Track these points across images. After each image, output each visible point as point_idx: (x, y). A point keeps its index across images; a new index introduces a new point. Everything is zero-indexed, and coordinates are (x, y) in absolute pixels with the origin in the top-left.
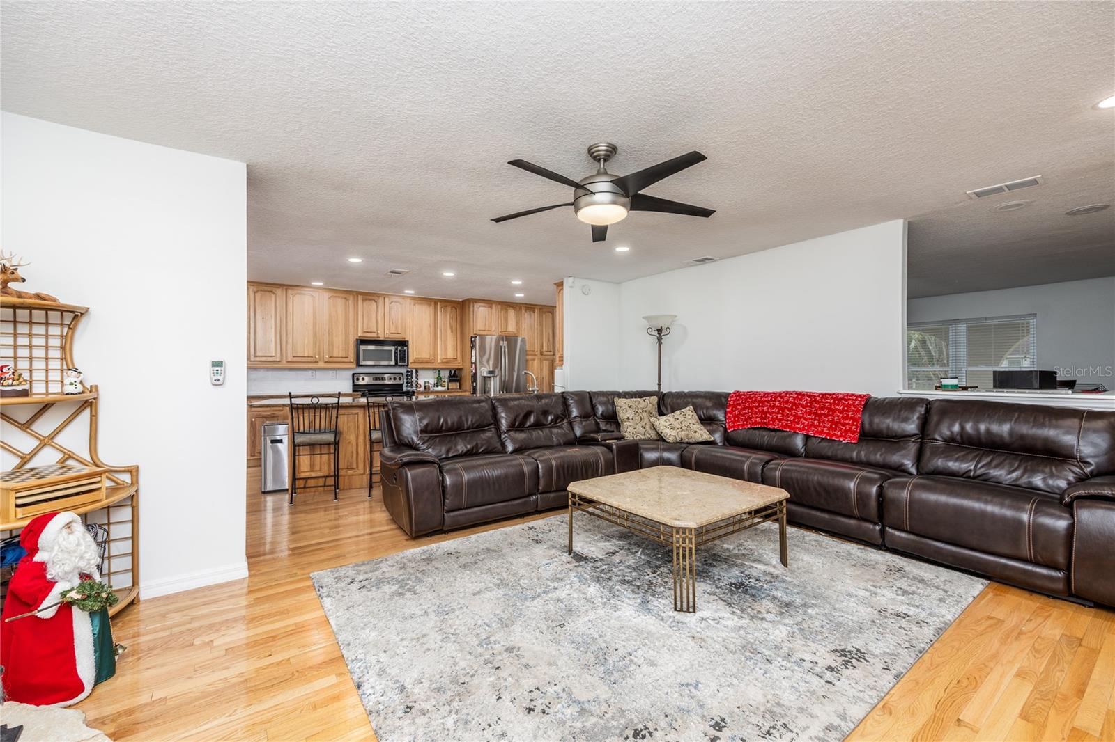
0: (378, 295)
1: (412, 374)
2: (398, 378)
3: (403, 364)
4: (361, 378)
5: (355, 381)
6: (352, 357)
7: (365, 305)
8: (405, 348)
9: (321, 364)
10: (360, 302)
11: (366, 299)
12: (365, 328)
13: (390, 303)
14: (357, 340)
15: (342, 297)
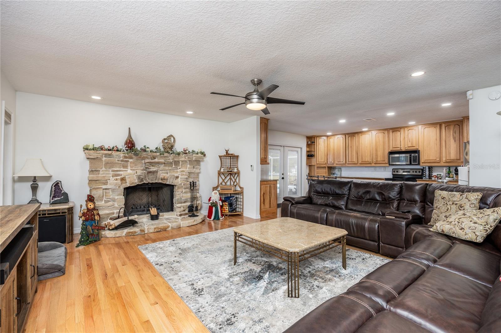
0: (401, 128)
1: (426, 169)
2: (418, 171)
3: (415, 163)
4: (396, 171)
5: (393, 173)
6: (387, 161)
7: (393, 134)
8: (417, 155)
9: (373, 165)
10: (391, 133)
11: (394, 131)
12: (393, 145)
13: (408, 131)
14: (389, 152)
15: (382, 133)
